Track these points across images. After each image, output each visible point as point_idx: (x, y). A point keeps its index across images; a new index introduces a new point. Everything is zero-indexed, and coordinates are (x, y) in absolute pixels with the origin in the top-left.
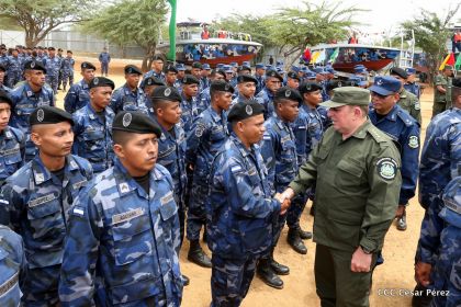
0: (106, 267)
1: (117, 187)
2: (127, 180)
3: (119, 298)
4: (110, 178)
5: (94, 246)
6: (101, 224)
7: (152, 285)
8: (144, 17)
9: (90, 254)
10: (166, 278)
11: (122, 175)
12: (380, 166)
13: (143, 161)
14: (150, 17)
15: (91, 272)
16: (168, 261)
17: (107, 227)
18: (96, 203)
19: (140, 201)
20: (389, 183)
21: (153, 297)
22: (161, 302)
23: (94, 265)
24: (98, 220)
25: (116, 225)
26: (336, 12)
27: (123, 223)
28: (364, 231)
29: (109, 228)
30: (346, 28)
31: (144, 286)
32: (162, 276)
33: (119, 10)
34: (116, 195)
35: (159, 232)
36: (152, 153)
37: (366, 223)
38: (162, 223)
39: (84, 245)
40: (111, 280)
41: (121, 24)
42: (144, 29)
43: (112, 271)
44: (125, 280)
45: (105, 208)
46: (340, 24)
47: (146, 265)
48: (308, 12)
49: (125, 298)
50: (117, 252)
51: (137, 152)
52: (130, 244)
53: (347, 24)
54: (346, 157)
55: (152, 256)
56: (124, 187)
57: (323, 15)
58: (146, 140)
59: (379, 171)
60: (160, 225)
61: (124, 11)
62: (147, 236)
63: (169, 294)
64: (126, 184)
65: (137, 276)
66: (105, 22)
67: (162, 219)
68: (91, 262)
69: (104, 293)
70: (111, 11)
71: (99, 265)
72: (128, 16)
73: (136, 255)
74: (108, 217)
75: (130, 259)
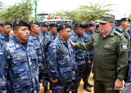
0: (11, 75)
1: (15, 46)
2: (18, 44)
3: (16, 86)
4: (12, 43)
5: (6, 66)
6: (9, 57)
7: (28, 82)
8: (23, 12)
9: (5, 69)
10: (33, 80)
11: (17, 42)
12: (122, 45)
13: (24, 36)
14: (26, 12)
15: (5, 77)
16: (34, 74)
17: (11, 59)
18: (7, 50)
19: (23, 51)
20: (126, 51)
21: (29, 86)
22: (32, 89)
23: (6, 74)
24: (8, 56)
25: (15, 58)
26: (103, 6)
27: (17, 58)
28: (118, 72)
29: (12, 59)
30: (107, 13)
31: (25, 82)
32: (32, 79)
33: (12, 9)
34: (15, 48)
35: (30, 63)
36: (27, 33)
37: (119, 69)
38: (32, 60)
39: (3, 65)
40: (13, 80)
41: (13, 15)
42: (23, 17)
43: (13, 76)
44: (18, 79)
45: (10, 52)
46: (105, 11)
47: (26, 74)
48: (91, 7)
49: (18, 86)
50: (15, 68)
51: (22, 33)
52: (20, 66)
53: (108, 11)
54: (107, 43)
55: (28, 71)
56: (17, 46)
57: (98, 8)
58: (25, 29)
59: (122, 47)
60: (31, 61)
61: (14, 9)
62: (26, 63)
63: (35, 86)
64: (18, 45)
65: (23, 78)
66: (6, 14)
67: (31, 58)
68: (5, 73)
69: (10, 86)
70: (9, 10)
71: (8, 74)
72: (16, 12)
73: (22, 70)
74: (12, 55)
75: (20, 71)
